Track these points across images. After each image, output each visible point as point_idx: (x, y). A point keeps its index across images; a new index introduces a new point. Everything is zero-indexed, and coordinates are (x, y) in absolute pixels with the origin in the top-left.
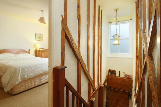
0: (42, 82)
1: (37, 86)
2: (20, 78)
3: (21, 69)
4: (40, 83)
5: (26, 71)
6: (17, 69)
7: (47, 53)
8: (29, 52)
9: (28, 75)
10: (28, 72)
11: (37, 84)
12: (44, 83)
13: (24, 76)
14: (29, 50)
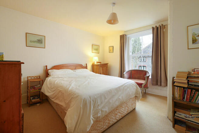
0: (117, 119)
1: (111, 125)
2: (92, 117)
3: (93, 101)
4: (115, 120)
5: (99, 104)
6: (87, 100)
7: (105, 67)
8: (86, 68)
9: (103, 110)
10: (102, 105)
11: (111, 123)
12: (119, 119)
13: (97, 113)
14: (86, 64)
